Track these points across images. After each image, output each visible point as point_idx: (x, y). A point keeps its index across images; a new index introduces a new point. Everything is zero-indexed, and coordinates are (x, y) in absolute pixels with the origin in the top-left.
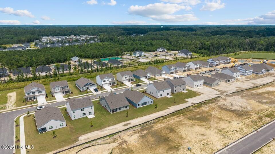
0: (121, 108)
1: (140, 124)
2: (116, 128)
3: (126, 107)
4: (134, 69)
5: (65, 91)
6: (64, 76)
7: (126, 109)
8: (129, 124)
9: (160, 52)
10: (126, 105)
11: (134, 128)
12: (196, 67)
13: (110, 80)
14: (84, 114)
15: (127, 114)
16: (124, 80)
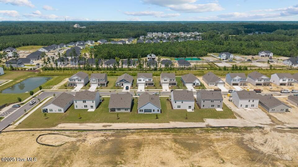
0: (120, 109)
1: (117, 130)
2: (94, 126)
3: (126, 109)
4: (198, 73)
5: (101, 84)
6: (123, 70)
7: (126, 111)
8: (111, 126)
9: (261, 56)
10: (126, 107)
11: (109, 131)
12: (281, 81)
13: (147, 80)
14: (86, 106)
15: (118, 117)
16: (164, 83)
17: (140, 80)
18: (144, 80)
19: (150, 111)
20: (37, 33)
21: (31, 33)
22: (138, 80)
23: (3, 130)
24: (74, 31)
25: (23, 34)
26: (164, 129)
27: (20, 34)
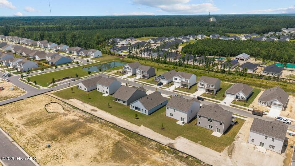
0: (121, 100)
5: (143, 76)
7: (124, 104)
10: (124, 100)
13: (184, 80)
14: (103, 91)
15: (109, 105)
16: (200, 87)
17: (176, 79)
18: (180, 80)
19: (139, 109)
20: (168, 26)
21: (163, 26)
22: (174, 79)
23: (45, 92)
24: (200, 25)
25: (157, 27)
26: (126, 130)
27: (155, 26)
